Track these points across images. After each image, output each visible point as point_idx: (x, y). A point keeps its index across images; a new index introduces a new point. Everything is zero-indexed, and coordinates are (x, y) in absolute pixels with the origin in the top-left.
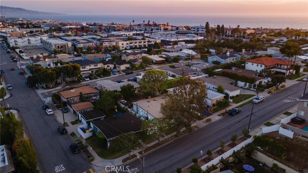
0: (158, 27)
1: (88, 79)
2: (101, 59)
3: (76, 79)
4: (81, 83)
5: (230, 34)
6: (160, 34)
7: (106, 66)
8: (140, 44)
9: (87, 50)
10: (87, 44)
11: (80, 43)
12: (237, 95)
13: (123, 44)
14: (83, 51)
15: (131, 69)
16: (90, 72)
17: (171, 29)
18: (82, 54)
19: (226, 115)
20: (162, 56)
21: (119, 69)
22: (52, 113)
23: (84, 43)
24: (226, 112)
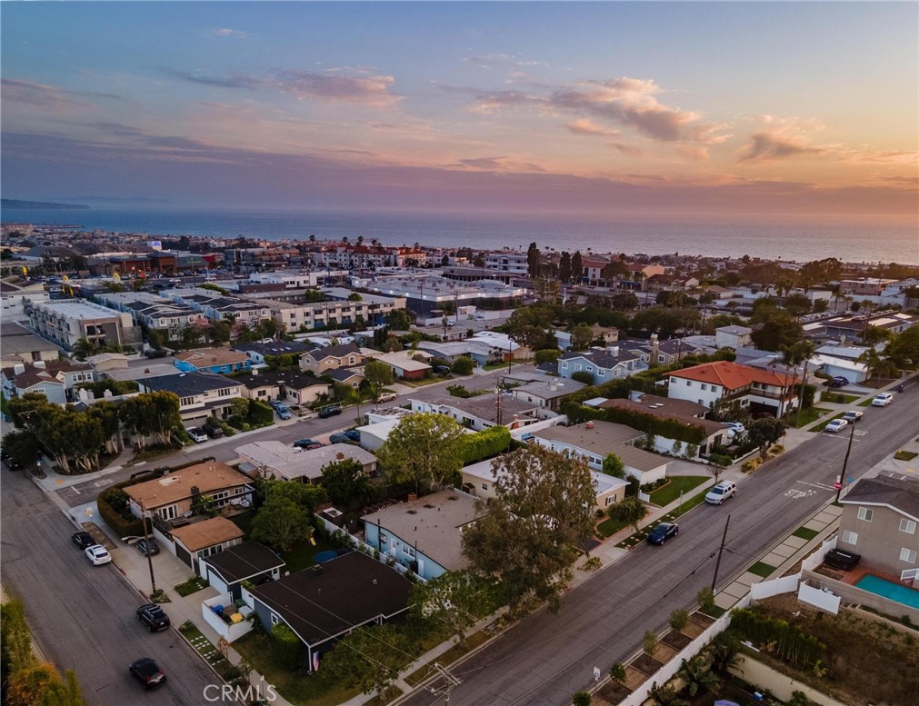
0: (387, 256)
1: (205, 437)
2: (234, 368)
3: (164, 438)
4: (184, 450)
5: (598, 277)
6: (400, 279)
7: (254, 394)
8: (345, 314)
9: (184, 335)
10: (183, 320)
11: (158, 316)
12: (658, 480)
13: (292, 316)
14: (171, 339)
15: (333, 400)
16: (209, 413)
17: (427, 263)
18: (168, 349)
19: (641, 544)
20: (420, 356)
21: (296, 400)
22: (108, 559)
23: (174, 315)
24: (636, 536)
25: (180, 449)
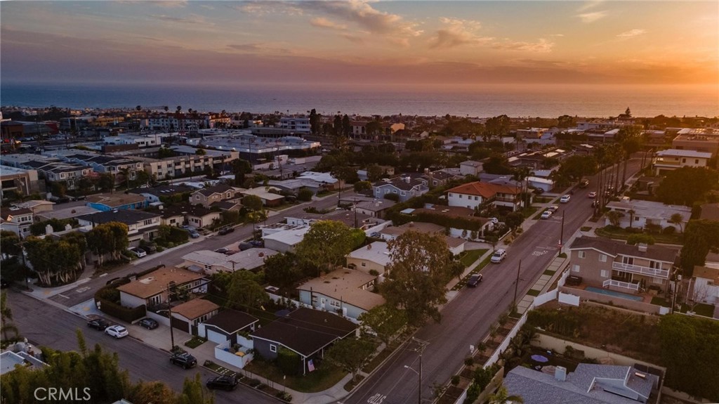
0: (201, 121)
1: (145, 253)
2: (136, 206)
3: (116, 255)
4: (132, 263)
5: (360, 132)
6: (223, 138)
7: (168, 222)
8: (197, 164)
11: (58, 171)
12: (461, 253)
13: (159, 167)
15: (224, 223)
16: (141, 237)
17: (231, 125)
18: (69, 197)
19: (464, 288)
20: (274, 190)
21: (198, 225)
22: (126, 333)
23: (70, 170)
24: (460, 283)
25: (128, 263)
